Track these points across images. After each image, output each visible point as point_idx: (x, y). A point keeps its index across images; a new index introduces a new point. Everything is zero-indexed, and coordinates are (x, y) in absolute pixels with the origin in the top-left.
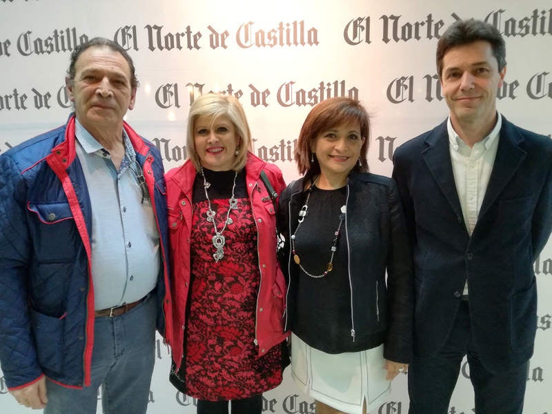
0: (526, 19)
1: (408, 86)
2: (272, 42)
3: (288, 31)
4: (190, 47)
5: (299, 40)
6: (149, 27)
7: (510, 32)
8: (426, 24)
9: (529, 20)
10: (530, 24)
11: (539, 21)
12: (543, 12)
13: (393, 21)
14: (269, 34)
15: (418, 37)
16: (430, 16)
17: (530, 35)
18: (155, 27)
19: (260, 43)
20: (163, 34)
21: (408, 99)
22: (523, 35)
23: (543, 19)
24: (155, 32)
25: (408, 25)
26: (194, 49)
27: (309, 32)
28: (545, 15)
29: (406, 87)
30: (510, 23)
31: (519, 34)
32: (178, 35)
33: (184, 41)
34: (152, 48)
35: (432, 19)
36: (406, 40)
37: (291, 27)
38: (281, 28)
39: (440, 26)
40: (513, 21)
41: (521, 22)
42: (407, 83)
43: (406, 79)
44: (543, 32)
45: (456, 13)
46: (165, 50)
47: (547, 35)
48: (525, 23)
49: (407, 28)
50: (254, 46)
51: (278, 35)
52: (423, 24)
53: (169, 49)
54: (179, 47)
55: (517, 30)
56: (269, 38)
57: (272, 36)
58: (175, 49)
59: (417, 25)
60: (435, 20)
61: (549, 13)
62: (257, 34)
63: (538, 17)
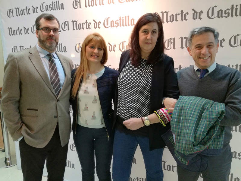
0: (228, 9)
1: (173, 42)
2: (117, 25)
3: (123, 20)
4: (87, 28)
5: (127, 24)
6: (73, 21)
7: (220, 16)
8: (180, 14)
9: (229, 10)
10: (230, 12)
11: (234, 10)
12: (237, 6)
13: (166, 14)
14: (116, 22)
15: (177, 20)
16: (182, 11)
17: (230, 17)
18: (75, 21)
19: (112, 26)
20: (78, 24)
21: (173, 48)
22: (226, 17)
23: (236, 9)
24: (75, 23)
25: (172, 15)
26: (88, 29)
27: (131, 20)
28: (237, 7)
29: (172, 43)
30: (220, 11)
31: (224, 17)
32: (83, 24)
33: (85, 26)
34: (74, 29)
35: (183, 12)
36: (171, 22)
37: (124, 19)
38: (120, 19)
39: (187, 15)
40: (222, 11)
41: (225, 11)
42: (172, 41)
43: (172, 39)
44: (236, 15)
45: (194, 9)
46: (78, 30)
47: (239, 17)
48: (227, 11)
49: (172, 16)
50: (110, 27)
51: (119, 22)
52: (179, 14)
53: (80, 29)
54: (83, 29)
55: (224, 15)
56: (116, 23)
57: (117, 23)
58: (82, 29)
59: (176, 15)
60: (185, 12)
61: (239, 6)
62: (111, 22)
63: (234, 8)
